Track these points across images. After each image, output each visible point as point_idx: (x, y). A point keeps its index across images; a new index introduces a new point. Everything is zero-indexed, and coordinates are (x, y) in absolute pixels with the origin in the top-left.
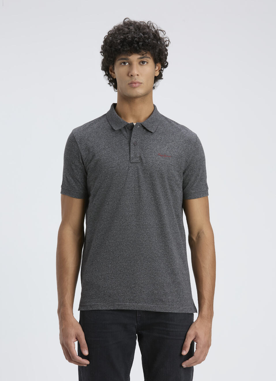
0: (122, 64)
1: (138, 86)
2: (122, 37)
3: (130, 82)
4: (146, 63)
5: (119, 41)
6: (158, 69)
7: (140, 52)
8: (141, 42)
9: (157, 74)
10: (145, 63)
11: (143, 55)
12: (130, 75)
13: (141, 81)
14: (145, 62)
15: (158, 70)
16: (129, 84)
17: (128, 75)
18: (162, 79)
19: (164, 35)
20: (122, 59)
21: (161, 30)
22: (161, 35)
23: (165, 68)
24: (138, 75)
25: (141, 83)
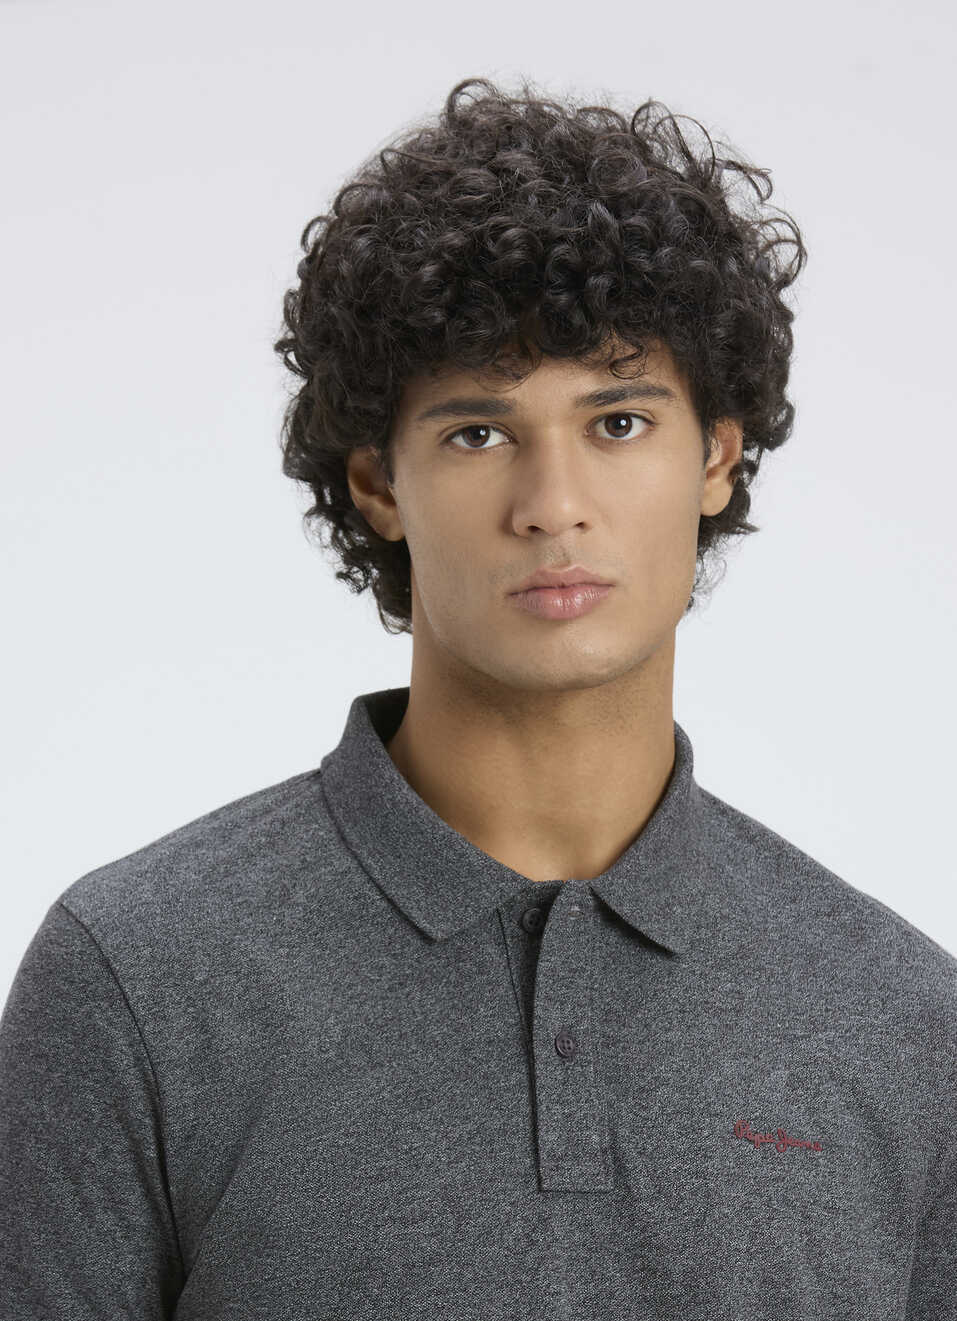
0: (460, 441)
1: (589, 609)
2: (453, 238)
3: (522, 578)
4: (638, 427)
5: (428, 270)
6: (724, 462)
7: (594, 344)
8: (599, 272)
9: (719, 496)
10: (629, 428)
11: (613, 366)
12: (520, 522)
13: (606, 572)
14: (628, 417)
15: (725, 471)
16: (513, 594)
17: (506, 527)
18: (752, 529)
19: (762, 200)
20: (456, 407)
21: (739, 167)
22: (739, 200)
23: (772, 447)
24: (581, 525)
25: (610, 585)
